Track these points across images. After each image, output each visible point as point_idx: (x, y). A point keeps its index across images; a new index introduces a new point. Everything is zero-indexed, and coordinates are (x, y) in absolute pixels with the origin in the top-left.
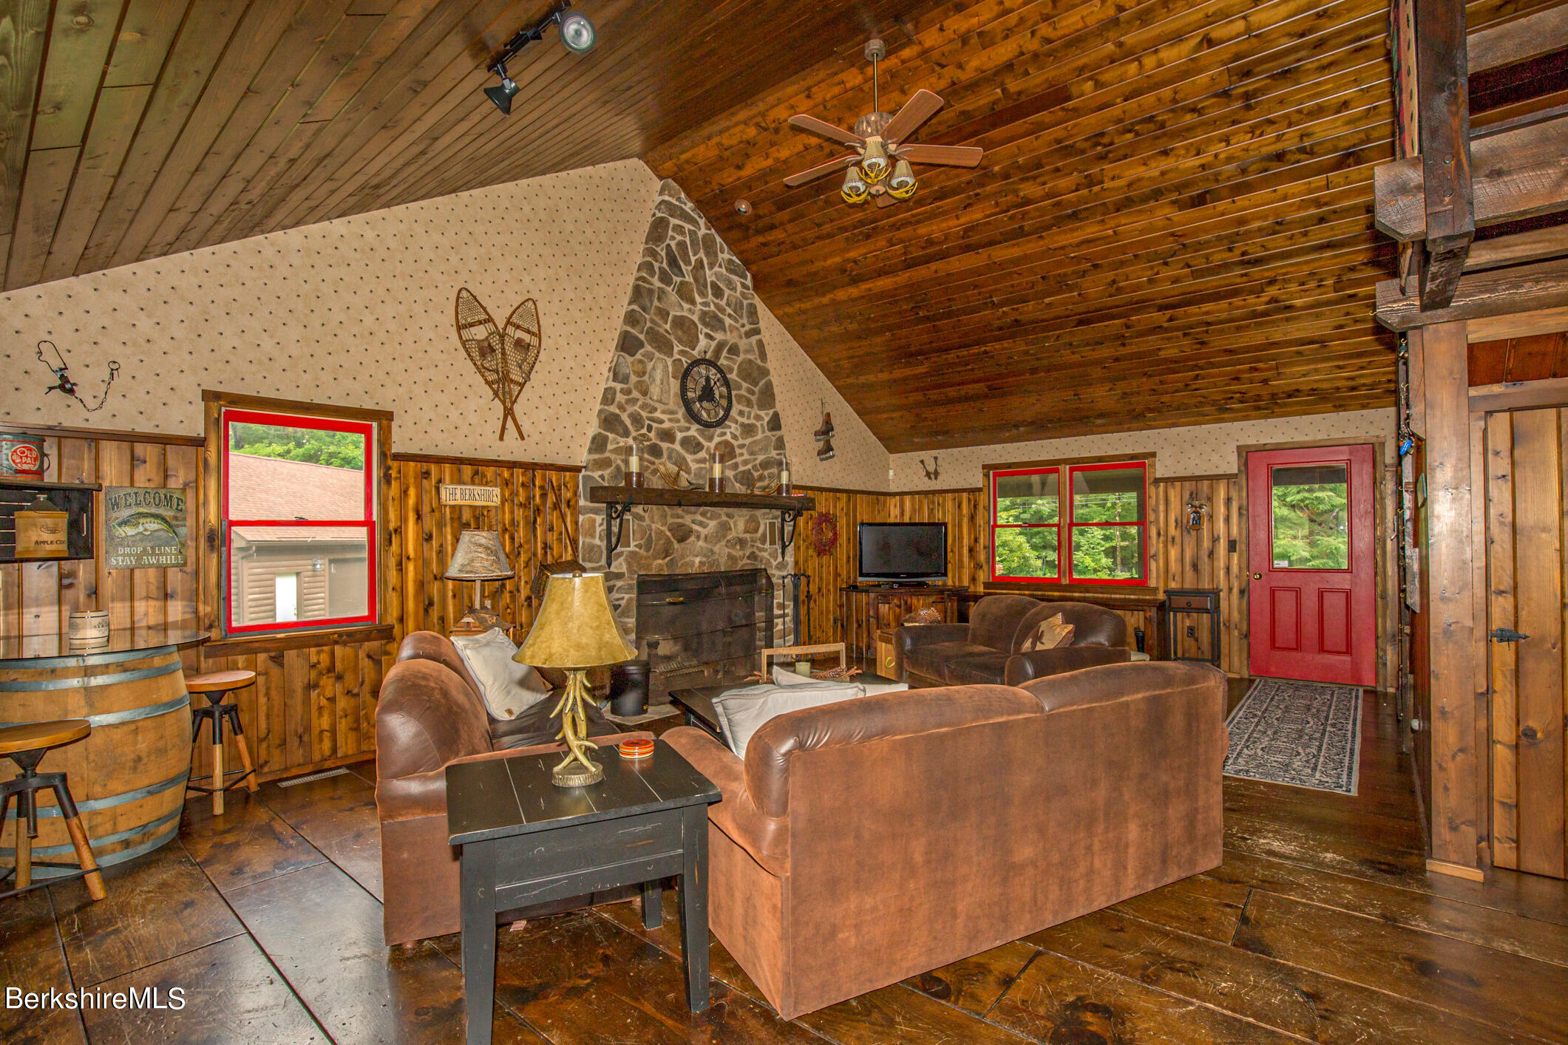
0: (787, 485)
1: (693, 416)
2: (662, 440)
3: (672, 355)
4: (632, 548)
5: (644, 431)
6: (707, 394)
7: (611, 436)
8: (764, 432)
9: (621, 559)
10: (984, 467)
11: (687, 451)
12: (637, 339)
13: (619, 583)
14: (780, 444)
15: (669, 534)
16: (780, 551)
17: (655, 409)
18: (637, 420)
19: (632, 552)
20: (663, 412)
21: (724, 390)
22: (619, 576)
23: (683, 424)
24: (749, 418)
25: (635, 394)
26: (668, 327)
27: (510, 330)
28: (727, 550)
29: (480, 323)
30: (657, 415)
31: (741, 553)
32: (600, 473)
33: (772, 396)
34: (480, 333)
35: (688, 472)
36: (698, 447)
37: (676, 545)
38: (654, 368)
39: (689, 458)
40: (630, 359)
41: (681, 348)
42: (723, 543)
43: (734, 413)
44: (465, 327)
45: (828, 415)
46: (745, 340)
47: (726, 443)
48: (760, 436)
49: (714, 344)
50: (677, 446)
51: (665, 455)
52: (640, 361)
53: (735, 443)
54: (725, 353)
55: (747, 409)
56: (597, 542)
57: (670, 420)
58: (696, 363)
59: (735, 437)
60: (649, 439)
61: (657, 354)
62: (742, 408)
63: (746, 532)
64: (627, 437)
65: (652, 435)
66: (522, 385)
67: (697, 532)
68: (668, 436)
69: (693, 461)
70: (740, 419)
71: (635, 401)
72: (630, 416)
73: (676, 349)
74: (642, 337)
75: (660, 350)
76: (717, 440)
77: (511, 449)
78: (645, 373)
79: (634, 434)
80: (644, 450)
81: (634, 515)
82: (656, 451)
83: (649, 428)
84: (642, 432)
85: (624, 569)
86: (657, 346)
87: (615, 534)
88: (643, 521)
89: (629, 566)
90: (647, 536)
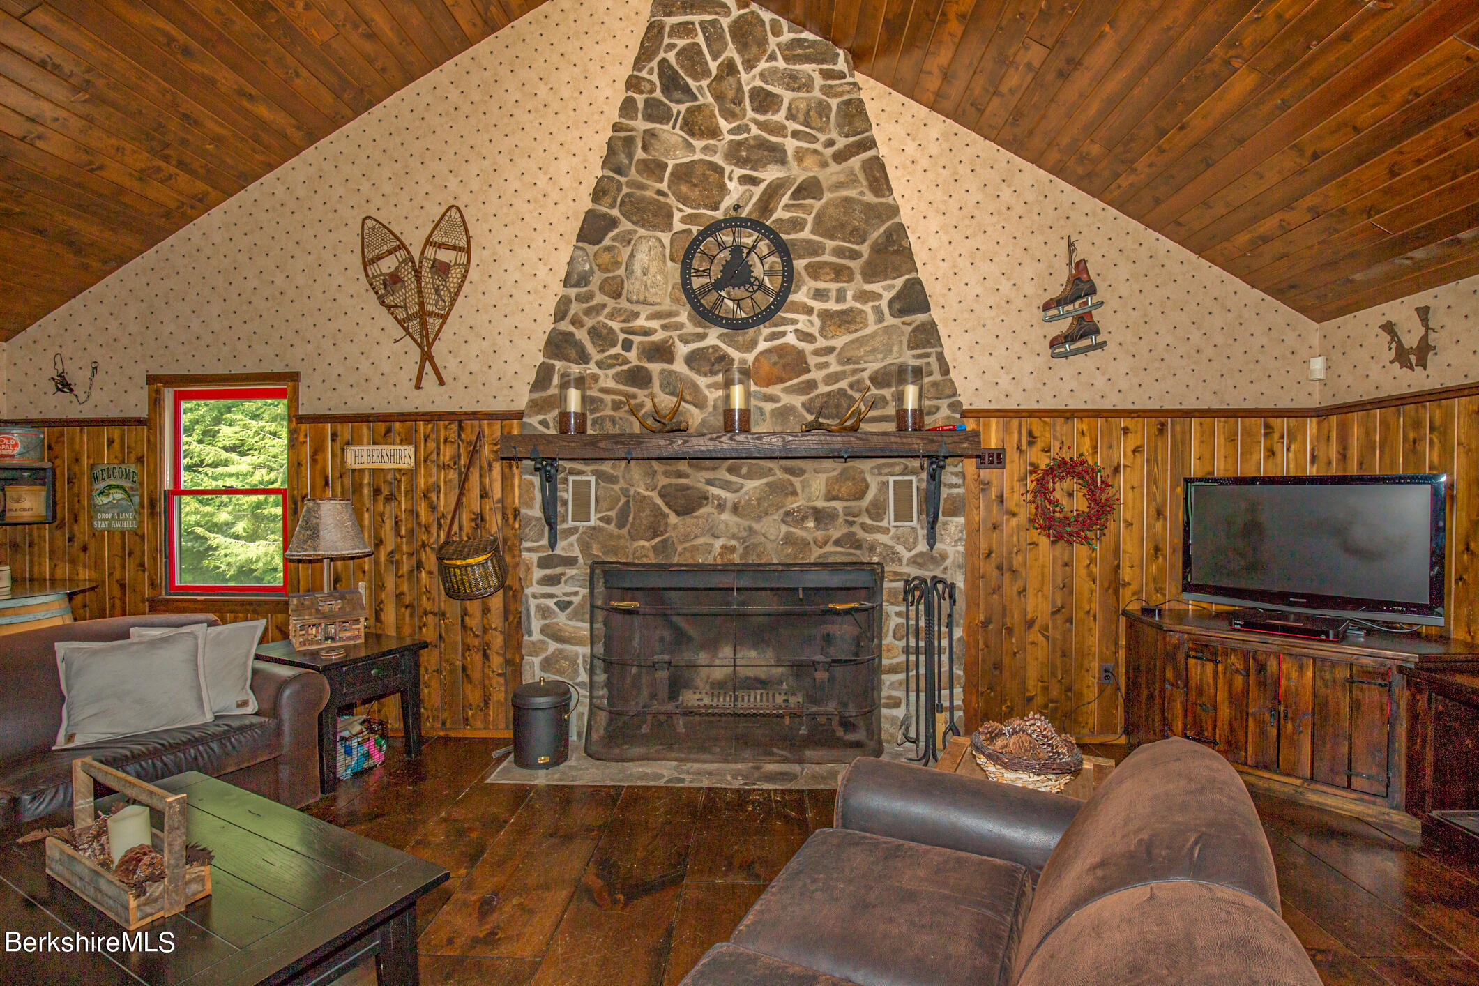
0: (914, 411)
1: (706, 315)
2: (650, 360)
3: (669, 226)
4: (593, 523)
5: (618, 349)
6: (737, 273)
7: (560, 365)
8: (881, 319)
9: (573, 538)
11: (698, 372)
12: (605, 216)
13: (571, 572)
14: (927, 336)
15: (659, 502)
16: (922, 532)
17: (636, 315)
18: (602, 337)
19: (594, 528)
20: (652, 317)
21: (775, 260)
22: (572, 561)
23: (690, 328)
24: (841, 298)
25: (599, 298)
26: (664, 186)
27: (430, 252)
28: (784, 528)
29: (390, 252)
30: (641, 322)
31: (820, 534)
32: (541, 417)
33: (905, 252)
34: (388, 265)
35: (700, 404)
36: (723, 362)
37: (673, 519)
38: (632, 255)
39: (702, 381)
40: (594, 249)
41: (689, 211)
42: (777, 517)
43: (800, 296)
44: (372, 261)
45: (1082, 263)
46: (834, 167)
47: (783, 350)
48: (872, 328)
49: (758, 191)
50: (679, 366)
51: (656, 382)
52: (609, 249)
53: (807, 347)
54: (784, 200)
55: (834, 286)
56: (537, 513)
57: (664, 327)
58: (713, 228)
59: (806, 337)
60: (626, 362)
61: (642, 232)
62: (821, 285)
63: (830, 497)
64: (587, 362)
65: (632, 356)
66: (444, 318)
67: (719, 498)
68: (662, 352)
69: (709, 386)
70: (818, 305)
71: (598, 309)
72: (592, 331)
73: (677, 216)
74: (615, 212)
75: (642, 223)
76: (762, 345)
77: (433, 398)
78: (617, 264)
79: (599, 357)
80: (617, 378)
81: (599, 475)
82: (638, 378)
83: (627, 345)
84: (613, 351)
85: (576, 552)
86: (643, 219)
87: (565, 503)
88: (613, 483)
89: (585, 548)
90: (620, 504)
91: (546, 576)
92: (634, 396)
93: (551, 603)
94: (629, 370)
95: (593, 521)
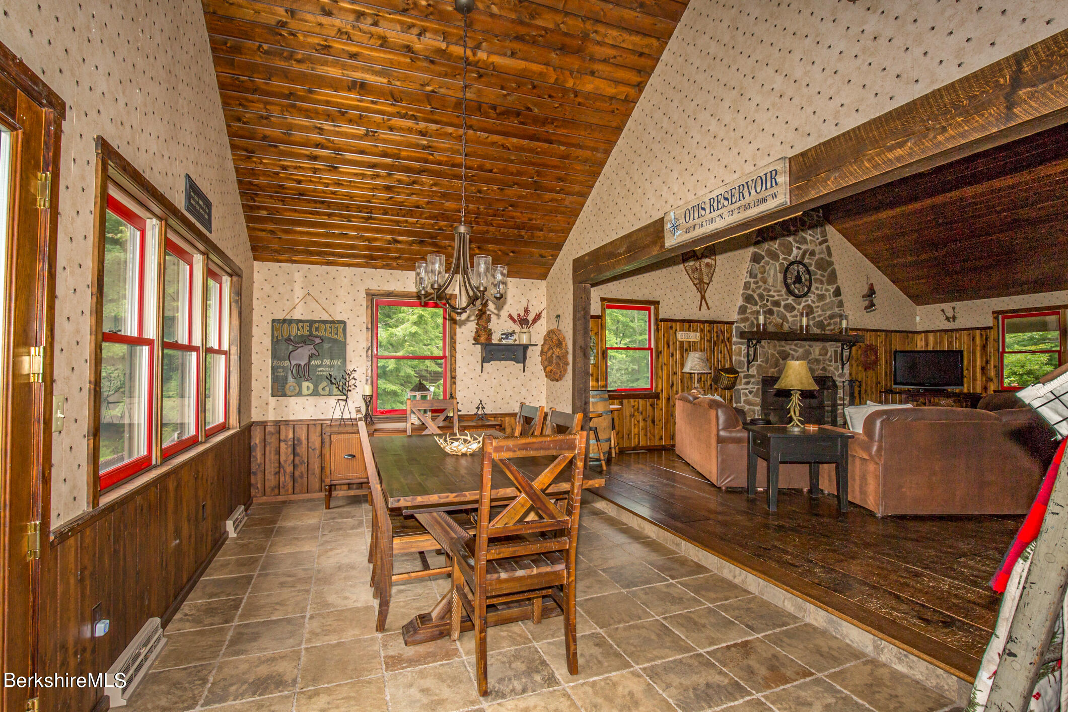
0: (846, 329)
1: (790, 292)
2: (774, 306)
3: (779, 261)
4: (759, 362)
5: (765, 302)
6: (798, 280)
7: (749, 306)
8: (830, 298)
9: (754, 368)
10: (994, 312)
11: (787, 311)
12: (761, 255)
13: (753, 380)
14: (841, 304)
15: (777, 355)
16: (840, 367)
17: (770, 290)
18: (761, 297)
19: (760, 365)
20: (775, 291)
21: (807, 276)
22: (753, 376)
23: (785, 297)
24: (821, 291)
25: (760, 283)
26: (776, 246)
27: (704, 259)
28: (809, 365)
29: (691, 257)
30: (772, 293)
31: (817, 367)
32: (743, 324)
33: (836, 277)
34: (691, 262)
35: (788, 322)
36: (793, 309)
37: (781, 361)
38: (769, 269)
39: (788, 315)
40: (757, 266)
41: (784, 256)
42: (807, 361)
43: (813, 289)
44: (686, 260)
45: (872, 285)
46: (819, 247)
47: (809, 306)
48: (828, 300)
49: (801, 252)
50: (782, 309)
51: (776, 314)
52: (763, 266)
53: (813, 305)
54: (807, 256)
55: (821, 286)
56: (742, 359)
57: (778, 295)
58: (792, 263)
59: (813, 302)
60: (768, 306)
61: (771, 262)
62: (818, 286)
63: (820, 355)
64: (757, 306)
65: (769, 304)
66: (708, 284)
67: (793, 354)
68: (777, 304)
69: (790, 316)
70: (816, 292)
71: (759, 287)
72: (759, 295)
73: (781, 258)
74: (763, 254)
75: (772, 259)
76: (803, 304)
77: (704, 314)
78: (765, 272)
79: (760, 304)
81: (760, 346)
82: (771, 312)
83: (767, 300)
85: (756, 373)
86: (772, 257)
87: (751, 355)
88: (764, 348)
90: (766, 356)
91: (746, 381)
92: (770, 318)
93: (747, 391)
94: (768, 309)
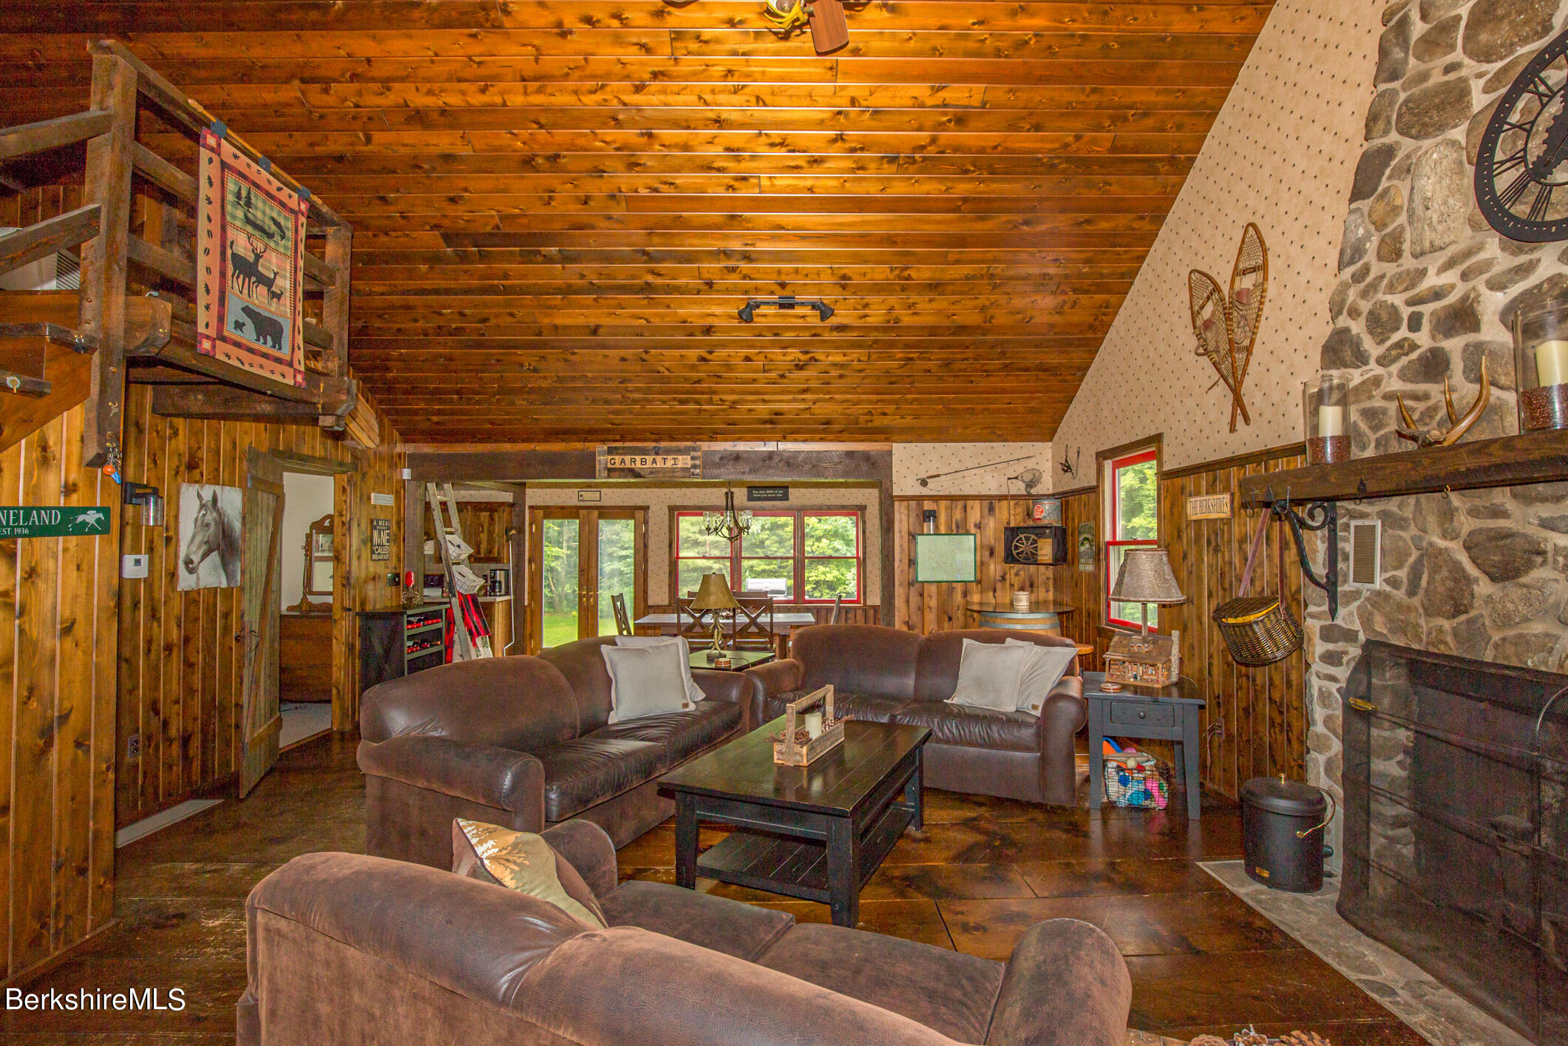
1: (1525, 233)
2: (1448, 335)
3: (1466, 111)
4: (1378, 586)
5: (1403, 332)
9: (1355, 606)
12: (1380, 150)
13: (1354, 651)
15: (1463, 558)
17: (1422, 273)
18: (1381, 323)
19: (1378, 593)
20: (1444, 267)
22: (1351, 636)
23: (1504, 263)
25: (1377, 268)
26: (1456, 54)
27: (1236, 283)
29: (1208, 299)
30: (1432, 280)
34: (1208, 311)
37: (1484, 585)
38: (1413, 187)
41: (1494, 68)
44: (1198, 312)
50: (1491, 332)
51: (1457, 365)
52: (1386, 193)
57: (1464, 276)
60: (1414, 347)
61: (1425, 144)
64: (1366, 363)
65: (1423, 335)
66: (1249, 350)
68: (1462, 317)
71: (1376, 284)
73: (1477, 87)
74: (1393, 136)
75: (1426, 131)
78: (1395, 210)
79: (1380, 351)
80: (1403, 375)
81: (1384, 515)
82: (1434, 366)
83: (1415, 323)
84: (1395, 337)
85: (1357, 626)
86: (1424, 125)
87: (1346, 558)
88: (1402, 528)
89: (1367, 621)
90: (1412, 559)
91: (1327, 651)
92: (1426, 396)
93: (1333, 688)
94: (1420, 358)
95: (1378, 584)
